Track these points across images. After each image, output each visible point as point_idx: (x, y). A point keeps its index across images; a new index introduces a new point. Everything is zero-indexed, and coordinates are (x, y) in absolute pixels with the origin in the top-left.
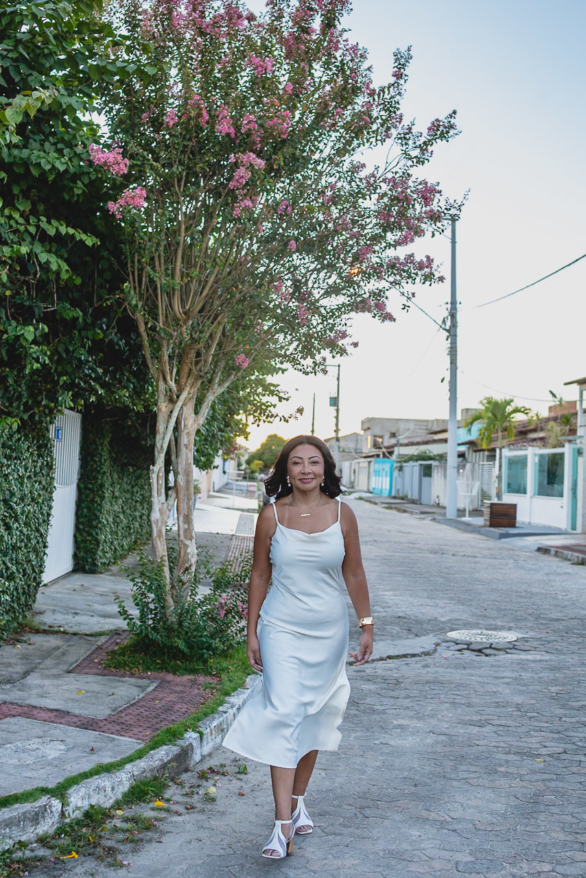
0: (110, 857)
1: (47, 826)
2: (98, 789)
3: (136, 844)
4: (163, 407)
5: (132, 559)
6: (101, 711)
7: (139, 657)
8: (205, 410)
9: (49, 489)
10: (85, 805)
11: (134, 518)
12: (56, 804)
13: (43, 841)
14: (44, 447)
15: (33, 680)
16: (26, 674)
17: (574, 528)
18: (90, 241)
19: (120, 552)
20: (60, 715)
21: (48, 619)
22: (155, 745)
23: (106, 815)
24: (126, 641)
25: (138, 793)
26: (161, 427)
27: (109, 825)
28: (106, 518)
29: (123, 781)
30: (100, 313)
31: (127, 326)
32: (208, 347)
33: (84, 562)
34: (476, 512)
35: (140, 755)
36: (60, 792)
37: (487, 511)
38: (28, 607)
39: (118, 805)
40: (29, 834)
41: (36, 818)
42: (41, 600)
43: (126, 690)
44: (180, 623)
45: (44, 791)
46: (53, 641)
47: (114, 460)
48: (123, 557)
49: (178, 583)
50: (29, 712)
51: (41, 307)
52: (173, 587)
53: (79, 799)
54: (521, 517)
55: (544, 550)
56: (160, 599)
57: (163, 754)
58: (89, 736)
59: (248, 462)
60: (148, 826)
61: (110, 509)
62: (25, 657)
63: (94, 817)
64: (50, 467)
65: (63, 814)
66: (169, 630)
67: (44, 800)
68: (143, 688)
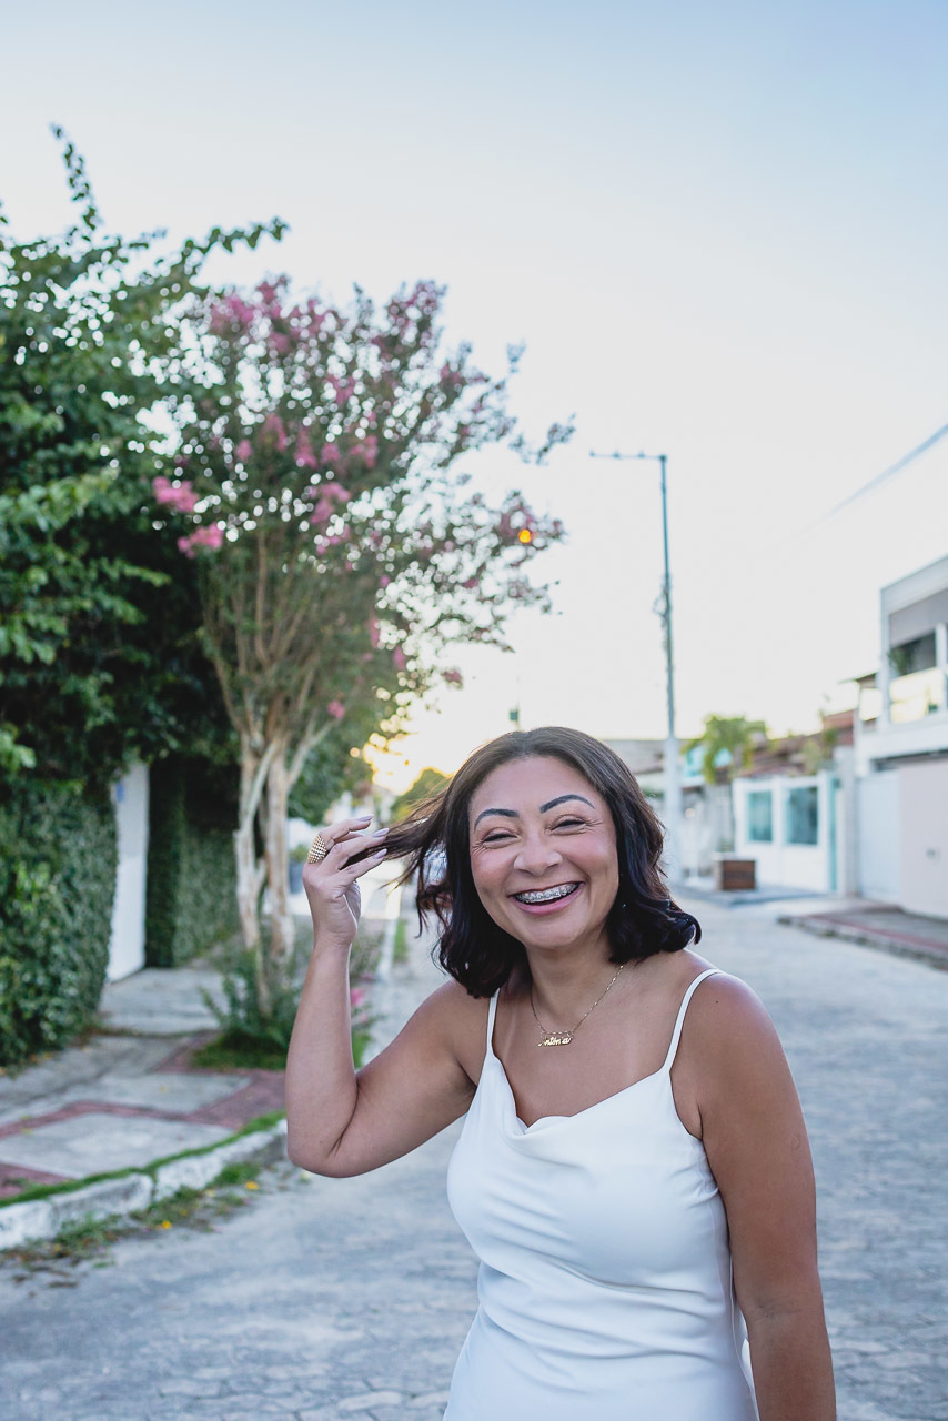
0: (204, 1226)
1: (139, 1202)
2: (189, 1171)
3: (226, 1215)
4: (247, 762)
5: (218, 951)
6: (187, 1106)
7: (230, 1054)
8: (298, 765)
9: (113, 862)
10: (176, 1185)
11: (221, 897)
12: (146, 1181)
13: (135, 1216)
14: (106, 812)
15: (109, 1080)
16: (99, 1075)
17: (834, 886)
18: (158, 579)
19: (203, 941)
20: (143, 1111)
21: (118, 1021)
22: (247, 1132)
23: (198, 1195)
24: (212, 1040)
25: (229, 1177)
26: (246, 785)
27: (200, 1203)
28: (183, 898)
29: (213, 1165)
30: (170, 653)
31: (203, 667)
32: (298, 691)
33: (158, 954)
34: (705, 873)
35: (230, 1141)
36: (151, 1170)
37: (717, 872)
38: (92, 1006)
39: (209, 1187)
40: (123, 1208)
41: (127, 1193)
42: (109, 1000)
43: (215, 1087)
44: (275, 1013)
45: (134, 1170)
46: (125, 1044)
47: (192, 822)
48: (208, 947)
49: (271, 968)
50: (109, 1109)
51: (104, 654)
52: (266, 973)
53: (170, 1180)
54: (764, 876)
55: (785, 921)
56: (252, 987)
57: (257, 1140)
58: (177, 1128)
59: (394, 808)
60: (240, 1203)
61: (189, 885)
62: (96, 1060)
63: (184, 1196)
64: (113, 836)
65: (154, 1192)
66: (263, 1022)
67: (133, 1178)
68: (233, 1085)
